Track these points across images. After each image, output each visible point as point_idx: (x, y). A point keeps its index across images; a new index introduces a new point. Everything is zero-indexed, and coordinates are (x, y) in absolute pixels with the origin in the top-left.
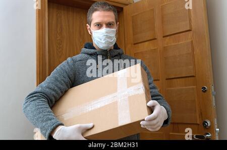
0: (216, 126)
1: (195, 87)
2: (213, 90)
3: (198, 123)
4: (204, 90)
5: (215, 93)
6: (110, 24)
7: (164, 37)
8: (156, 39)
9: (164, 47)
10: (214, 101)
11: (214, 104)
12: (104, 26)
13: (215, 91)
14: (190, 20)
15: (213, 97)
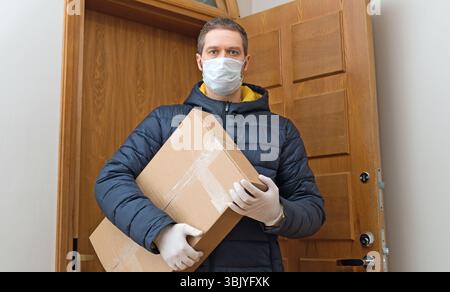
0: (384, 244)
1: (348, 173)
2: (380, 180)
3: (353, 238)
4: (365, 179)
5: (382, 184)
6: (233, 52)
7: (295, 82)
8: (279, 85)
9: (295, 101)
10: (381, 199)
11: (381, 204)
12: (223, 52)
13: (383, 180)
14: (343, 53)
15: (380, 191)
